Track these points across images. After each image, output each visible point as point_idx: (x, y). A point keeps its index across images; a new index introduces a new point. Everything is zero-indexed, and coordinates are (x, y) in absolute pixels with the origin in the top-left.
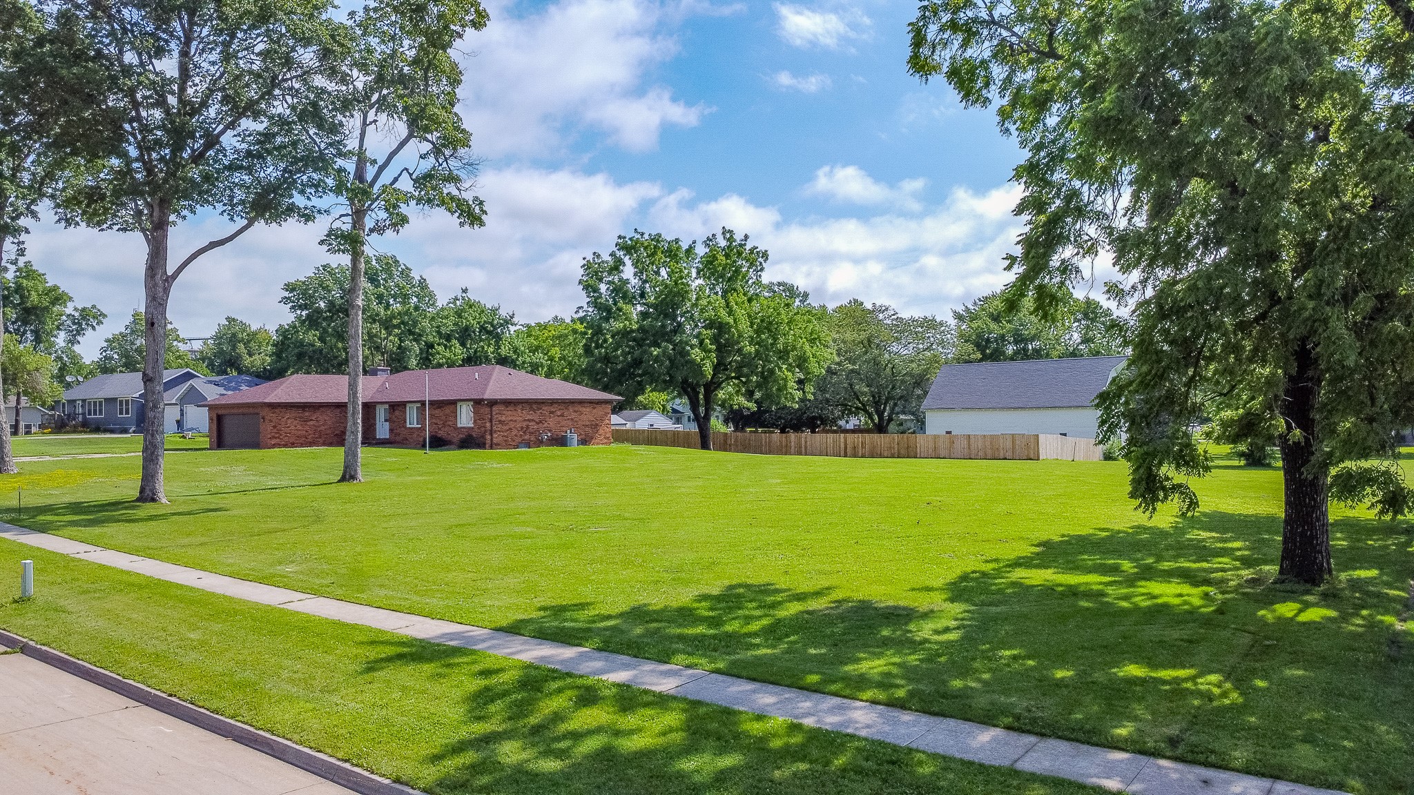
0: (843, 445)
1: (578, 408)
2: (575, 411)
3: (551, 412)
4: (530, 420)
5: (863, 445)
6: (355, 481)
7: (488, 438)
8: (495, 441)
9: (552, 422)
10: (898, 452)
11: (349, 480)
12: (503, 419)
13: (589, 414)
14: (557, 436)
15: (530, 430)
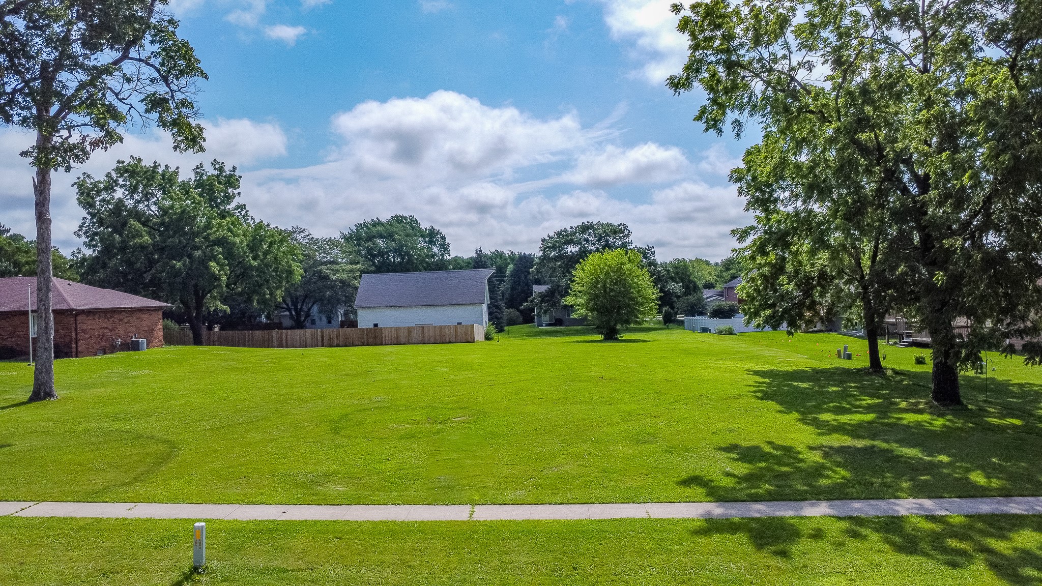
0: (320, 338)
1: (140, 315)
2: (137, 318)
3: (121, 320)
4: (105, 328)
5: (338, 337)
6: (52, 399)
7: (74, 346)
8: (80, 349)
9: (121, 329)
10: (368, 340)
11: (45, 398)
12: (85, 327)
13: (147, 320)
14: (128, 341)
15: (105, 337)
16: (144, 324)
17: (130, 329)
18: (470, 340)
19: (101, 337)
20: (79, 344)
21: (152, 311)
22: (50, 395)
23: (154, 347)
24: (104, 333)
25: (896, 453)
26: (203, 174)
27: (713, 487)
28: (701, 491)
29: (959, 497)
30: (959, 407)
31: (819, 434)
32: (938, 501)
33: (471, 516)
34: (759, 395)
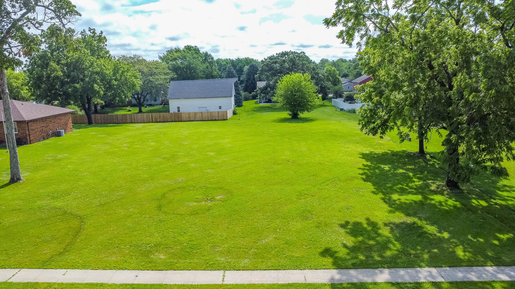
0: (151, 118)
1: (60, 117)
2: (59, 119)
3: (50, 121)
4: (43, 127)
5: (160, 117)
6: (21, 181)
7: (28, 138)
8: (31, 139)
9: (51, 126)
10: (175, 119)
11: (17, 181)
12: (33, 128)
13: (63, 120)
14: (55, 131)
15: (44, 131)
16: (62, 121)
17: (55, 125)
18: (225, 119)
19: (42, 131)
20: (31, 136)
21: (66, 114)
22: (19, 179)
23: (68, 132)
24: (42, 129)
25: (425, 230)
26: (86, 35)
27: (336, 257)
28: (330, 260)
29: (449, 267)
30: (458, 191)
31: (390, 212)
32: (439, 269)
33: (223, 281)
34: (364, 177)
